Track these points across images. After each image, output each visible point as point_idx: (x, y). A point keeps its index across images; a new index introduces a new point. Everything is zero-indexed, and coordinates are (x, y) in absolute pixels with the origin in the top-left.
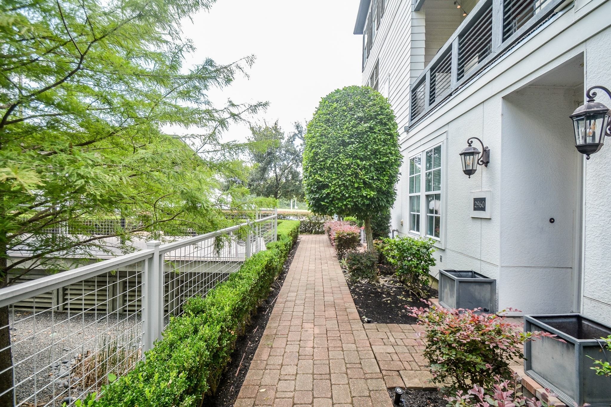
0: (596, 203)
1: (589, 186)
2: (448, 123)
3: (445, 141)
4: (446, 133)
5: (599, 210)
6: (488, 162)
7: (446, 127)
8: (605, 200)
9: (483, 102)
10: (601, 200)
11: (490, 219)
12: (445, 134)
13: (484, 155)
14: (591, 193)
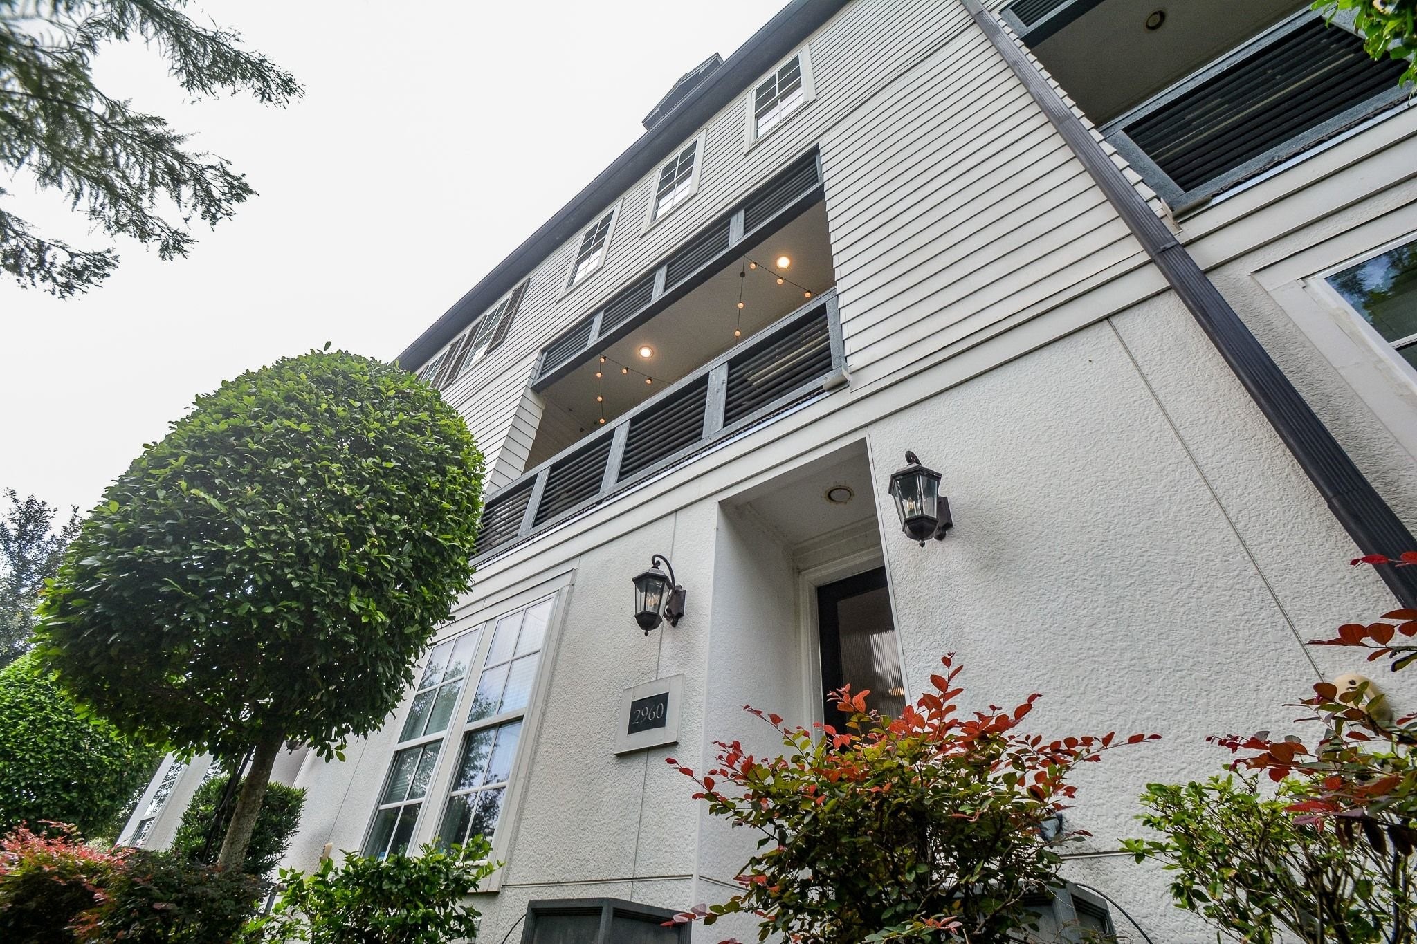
0: (923, 646)
1: (904, 618)
2: (581, 554)
3: (566, 589)
4: (571, 573)
5: (930, 658)
6: (680, 615)
7: (577, 561)
8: (938, 637)
9: (676, 511)
10: (932, 639)
11: (675, 744)
12: (569, 576)
13: (674, 601)
14: (911, 630)
